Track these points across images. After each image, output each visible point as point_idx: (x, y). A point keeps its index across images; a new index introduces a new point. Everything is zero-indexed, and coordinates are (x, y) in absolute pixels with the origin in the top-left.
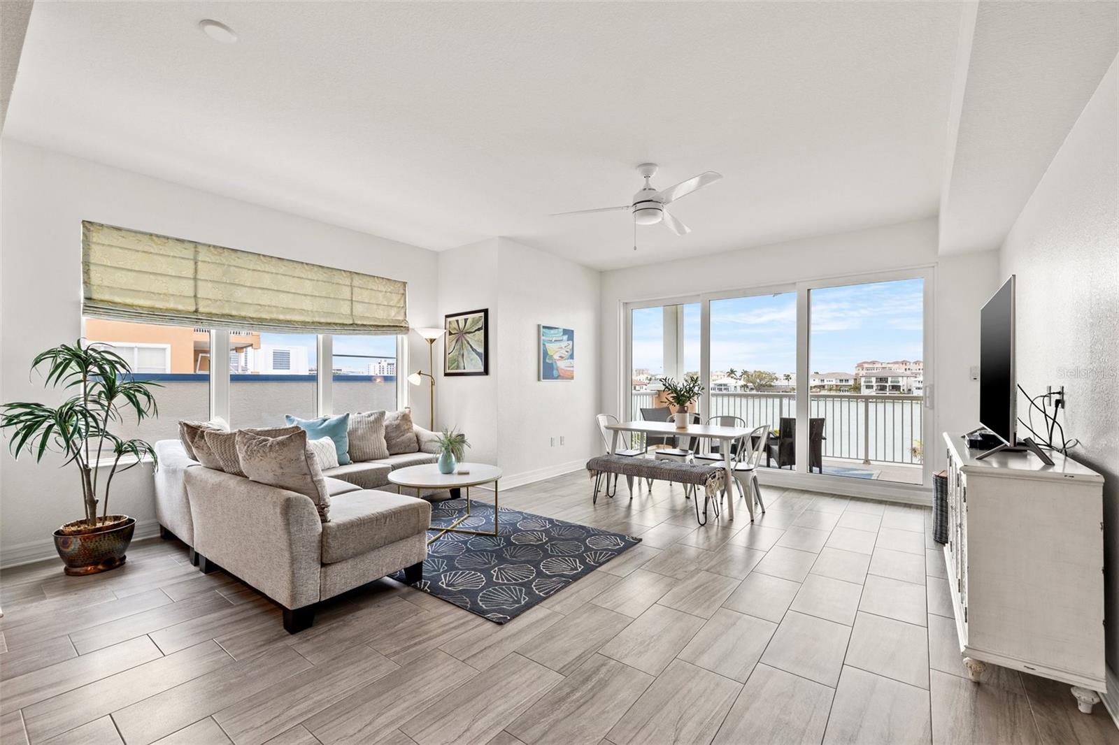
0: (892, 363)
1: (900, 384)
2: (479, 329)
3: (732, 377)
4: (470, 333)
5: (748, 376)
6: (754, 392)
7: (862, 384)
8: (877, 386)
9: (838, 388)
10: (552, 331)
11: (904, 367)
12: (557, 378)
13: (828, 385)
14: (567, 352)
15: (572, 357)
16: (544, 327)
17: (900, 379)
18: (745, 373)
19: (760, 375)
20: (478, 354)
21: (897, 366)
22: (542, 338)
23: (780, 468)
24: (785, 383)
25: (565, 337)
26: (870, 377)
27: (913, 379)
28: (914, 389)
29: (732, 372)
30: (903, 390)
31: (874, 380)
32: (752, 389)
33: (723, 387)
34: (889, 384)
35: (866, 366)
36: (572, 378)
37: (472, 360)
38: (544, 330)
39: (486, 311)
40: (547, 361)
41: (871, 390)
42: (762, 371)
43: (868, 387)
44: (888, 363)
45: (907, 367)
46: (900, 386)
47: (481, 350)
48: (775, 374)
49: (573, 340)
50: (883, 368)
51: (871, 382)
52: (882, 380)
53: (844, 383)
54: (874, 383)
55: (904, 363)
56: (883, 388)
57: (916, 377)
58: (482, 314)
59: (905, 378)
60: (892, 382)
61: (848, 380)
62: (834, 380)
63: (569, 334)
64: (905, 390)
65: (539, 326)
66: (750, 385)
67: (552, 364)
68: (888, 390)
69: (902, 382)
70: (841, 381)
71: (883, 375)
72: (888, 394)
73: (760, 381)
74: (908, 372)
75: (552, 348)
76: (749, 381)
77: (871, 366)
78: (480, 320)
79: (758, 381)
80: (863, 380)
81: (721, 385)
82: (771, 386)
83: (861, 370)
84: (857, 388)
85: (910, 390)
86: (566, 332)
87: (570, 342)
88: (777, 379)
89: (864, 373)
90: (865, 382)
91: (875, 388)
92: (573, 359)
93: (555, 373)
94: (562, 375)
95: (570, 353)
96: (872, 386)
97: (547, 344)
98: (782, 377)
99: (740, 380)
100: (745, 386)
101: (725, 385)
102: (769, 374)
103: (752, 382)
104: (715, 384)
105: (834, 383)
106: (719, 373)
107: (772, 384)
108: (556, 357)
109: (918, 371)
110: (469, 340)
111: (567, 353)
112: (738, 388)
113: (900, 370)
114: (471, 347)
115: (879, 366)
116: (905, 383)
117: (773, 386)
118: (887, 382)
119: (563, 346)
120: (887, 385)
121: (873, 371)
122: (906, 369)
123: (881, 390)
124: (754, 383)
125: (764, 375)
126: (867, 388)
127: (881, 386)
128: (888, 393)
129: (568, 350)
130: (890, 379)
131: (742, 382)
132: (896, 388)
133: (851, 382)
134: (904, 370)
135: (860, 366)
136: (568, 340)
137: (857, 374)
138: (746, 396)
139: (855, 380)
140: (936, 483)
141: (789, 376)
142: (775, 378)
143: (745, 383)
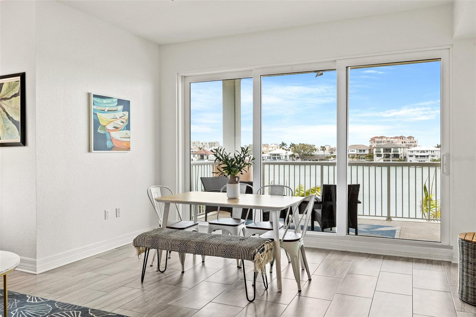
0: (393, 138)
1: (399, 153)
2: (15, 96)
3: (283, 149)
4: (6, 99)
5: (295, 148)
6: (299, 161)
7: (375, 153)
8: (384, 154)
9: (359, 157)
10: (105, 101)
11: (401, 140)
12: (111, 149)
13: (351, 154)
14: (122, 122)
15: (128, 127)
16: (95, 96)
17: (399, 149)
18: (293, 145)
19: (304, 147)
20: (14, 122)
21: (396, 140)
22: (93, 107)
23: (323, 231)
24: (321, 153)
25: (121, 108)
26: (379, 148)
27: (407, 149)
28: (408, 157)
29: (283, 144)
30: (401, 157)
31: (382, 150)
32: (298, 158)
33: (276, 157)
34: (392, 153)
35: (377, 140)
36: (129, 149)
37: (8, 129)
38: (95, 99)
39: (23, 76)
40: (99, 131)
41: (380, 158)
42: (305, 144)
43: (379, 155)
44: (391, 138)
45: (403, 141)
46: (399, 155)
47: (18, 118)
48: (315, 146)
49: (129, 111)
50: (388, 141)
51: (380, 152)
52: (387, 150)
53: (362, 153)
54: (382, 153)
55: (402, 138)
56: (388, 156)
57: (409, 148)
58: (18, 78)
59: (402, 149)
60: (394, 152)
61: (365, 151)
62: (355, 151)
63: (125, 104)
64: (402, 158)
65: (89, 94)
66: (297, 154)
67: (105, 134)
68: (391, 157)
69: (400, 152)
70: (360, 151)
71: (388, 146)
72: (391, 162)
73: (304, 151)
74: (404, 145)
75: (103, 118)
76: (295, 151)
77: (380, 140)
78: (16, 85)
79: (302, 151)
80: (375, 150)
81: (275, 155)
82: (312, 155)
83: (373, 143)
84: (371, 156)
85: (405, 157)
86: (120, 102)
87: (126, 113)
88: (316, 150)
89: (374, 145)
90: (376, 152)
91: (383, 156)
92: (129, 129)
93: (109, 144)
94: (116, 145)
95: (126, 124)
96: (381, 155)
97: (98, 114)
98: (320, 149)
99: (289, 150)
100: (293, 156)
101: (278, 155)
102: (310, 146)
103: (298, 153)
104: (271, 154)
105: (355, 152)
106: (273, 146)
107: (313, 153)
108: (110, 127)
109: (410, 144)
110: (4, 106)
111: (122, 124)
112: (288, 157)
113: (399, 143)
114: (8, 115)
115: (384, 139)
116: (402, 152)
117: (313, 155)
118: (390, 152)
119: (118, 118)
120: (391, 154)
121: (381, 144)
122: (402, 142)
123: (386, 157)
124: (299, 153)
125: (306, 147)
126: (377, 156)
127: (386, 154)
128: (391, 160)
129: (124, 121)
130: (392, 150)
131: (290, 153)
132: (396, 156)
133: (367, 152)
134: (400, 143)
135: (373, 140)
136: (123, 111)
137: (371, 146)
138: (295, 164)
139: (370, 150)
140: (462, 246)
141: (324, 147)
142: (313, 149)
143: (293, 153)
